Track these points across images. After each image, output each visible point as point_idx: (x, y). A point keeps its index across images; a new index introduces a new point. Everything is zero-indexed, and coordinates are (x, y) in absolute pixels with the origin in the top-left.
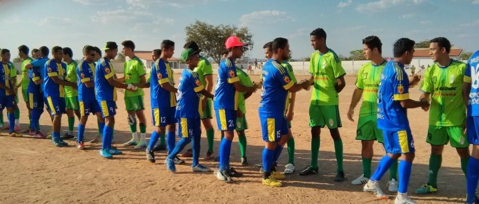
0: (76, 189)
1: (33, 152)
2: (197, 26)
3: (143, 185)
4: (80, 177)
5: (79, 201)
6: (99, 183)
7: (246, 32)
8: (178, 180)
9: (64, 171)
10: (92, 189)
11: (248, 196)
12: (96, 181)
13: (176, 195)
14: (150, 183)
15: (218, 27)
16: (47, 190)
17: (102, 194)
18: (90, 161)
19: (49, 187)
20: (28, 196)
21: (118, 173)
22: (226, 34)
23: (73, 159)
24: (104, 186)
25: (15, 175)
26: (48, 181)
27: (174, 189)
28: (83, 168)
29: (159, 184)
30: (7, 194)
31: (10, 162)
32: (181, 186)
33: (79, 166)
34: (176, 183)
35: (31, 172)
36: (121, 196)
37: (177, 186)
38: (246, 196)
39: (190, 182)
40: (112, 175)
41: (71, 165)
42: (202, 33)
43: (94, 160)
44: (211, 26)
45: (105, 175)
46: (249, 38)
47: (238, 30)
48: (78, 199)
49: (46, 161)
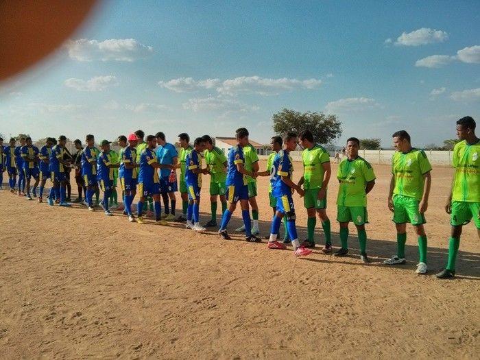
0: (203, 275)
1: (152, 234)
2: (284, 114)
3: (268, 274)
4: (203, 262)
5: (209, 287)
6: (224, 270)
7: (334, 119)
8: (303, 272)
9: (187, 254)
10: (219, 276)
11: (385, 297)
12: (220, 267)
13: (305, 289)
14: (274, 273)
15: (306, 114)
16: (175, 274)
17: (230, 282)
18: (209, 246)
19: (176, 271)
20: (159, 280)
21: (239, 260)
22: (313, 122)
23: (192, 243)
24: (230, 273)
25: (140, 257)
26: (173, 264)
27: (301, 281)
28: (204, 252)
29: (284, 275)
30: (138, 277)
31: (132, 242)
32: (307, 279)
33: (199, 250)
34: (301, 276)
35: (154, 254)
36: (250, 285)
37: (304, 278)
38: (383, 296)
39: (316, 276)
40: (234, 262)
41: (192, 249)
42: (289, 121)
43: (212, 245)
44: (298, 113)
45: (227, 261)
46: (337, 125)
47: (326, 117)
48: (209, 285)
49: (166, 243)
